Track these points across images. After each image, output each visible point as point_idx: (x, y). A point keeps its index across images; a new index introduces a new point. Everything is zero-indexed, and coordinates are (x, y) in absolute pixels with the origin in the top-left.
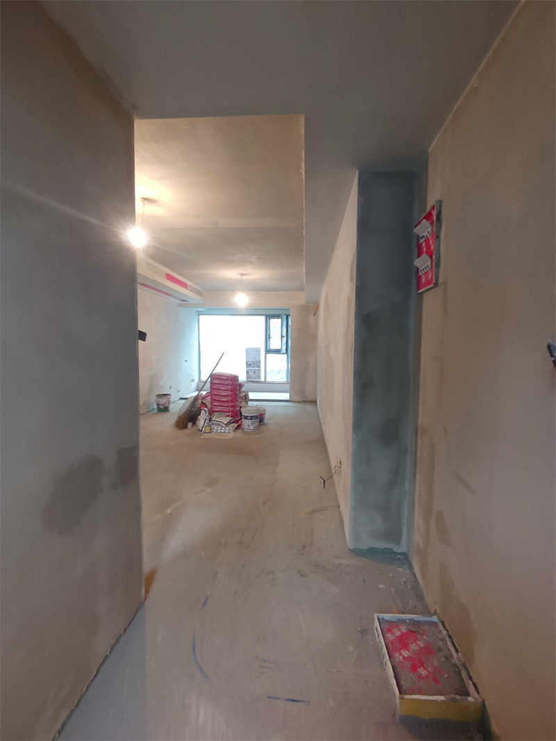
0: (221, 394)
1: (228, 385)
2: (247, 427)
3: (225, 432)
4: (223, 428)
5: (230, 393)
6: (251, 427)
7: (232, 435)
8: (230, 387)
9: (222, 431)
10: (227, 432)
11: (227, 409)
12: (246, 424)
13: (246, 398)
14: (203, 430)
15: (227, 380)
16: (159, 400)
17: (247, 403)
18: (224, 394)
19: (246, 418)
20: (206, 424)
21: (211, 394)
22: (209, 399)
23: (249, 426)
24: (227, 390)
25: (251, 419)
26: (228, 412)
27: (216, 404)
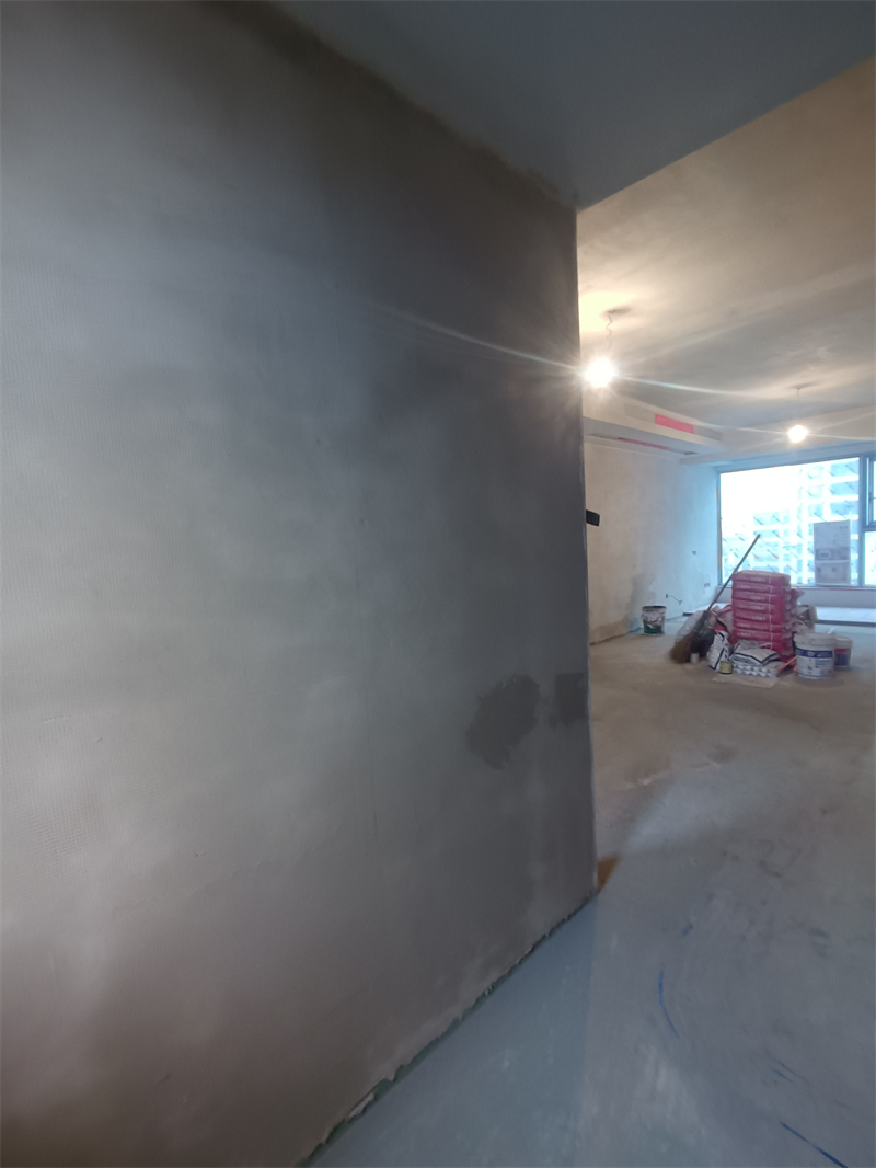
1: (768, 592)
2: (805, 671)
3: (759, 675)
4: (756, 668)
6: (816, 672)
7: (772, 682)
9: (753, 673)
11: (765, 635)
12: (805, 664)
13: (809, 618)
14: (718, 668)
15: (766, 583)
16: (647, 614)
17: (811, 626)
19: (804, 653)
20: (723, 658)
21: (733, 608)
22: (729, 616)
23: (810, 668)
24: (766, 601)
25: (815, 656)
26: (768, 640)
27: (742, 625)
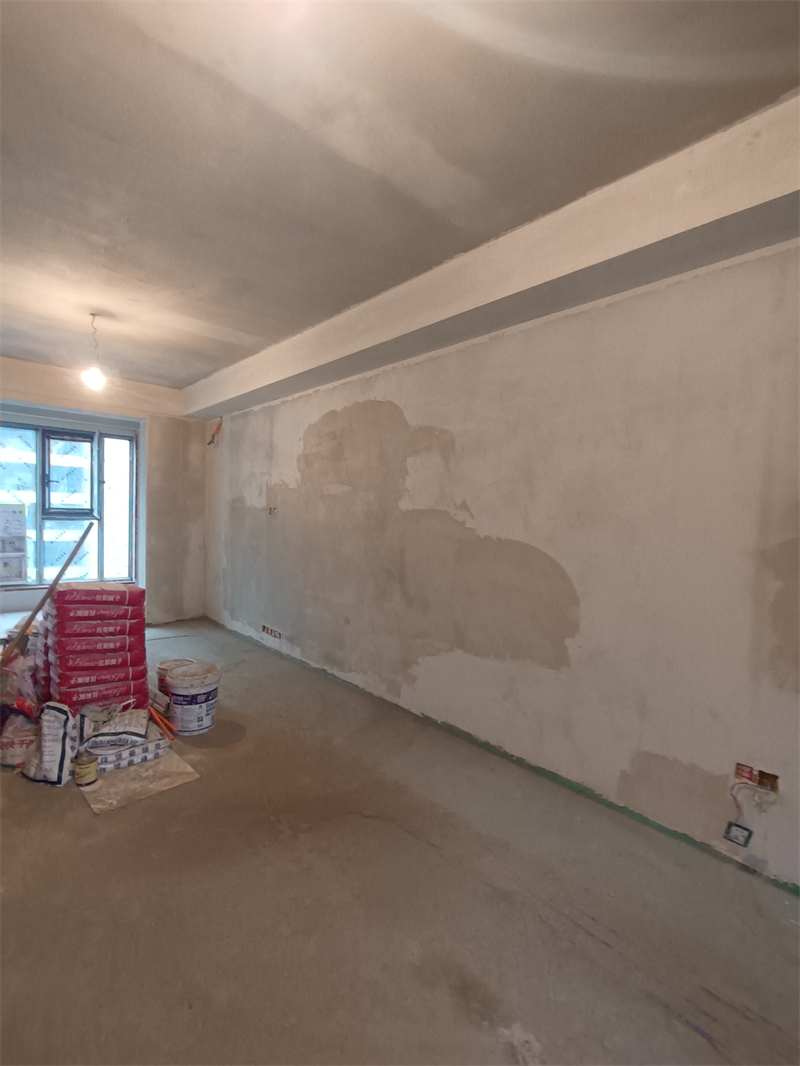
0: (99, 646)
1: (124, 616)
2: (194, 725)
3: (145, 759)
4: (138, 750)
5: (128, 639)
8: (128, 623)
9: (137, 759)
10: (150, 756)
14: (66, 777)
15: (121, 603)
18: (112, 646)
19: (192, 700)
20: (70, 754)
23: (200, 719)
24: (122, 632)
26: (127, 693)
27: (80, 680)
